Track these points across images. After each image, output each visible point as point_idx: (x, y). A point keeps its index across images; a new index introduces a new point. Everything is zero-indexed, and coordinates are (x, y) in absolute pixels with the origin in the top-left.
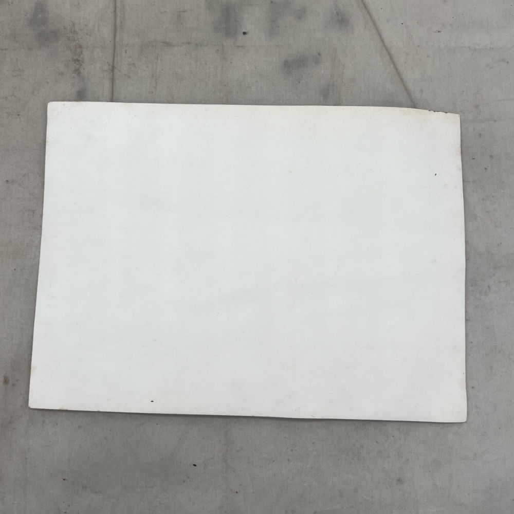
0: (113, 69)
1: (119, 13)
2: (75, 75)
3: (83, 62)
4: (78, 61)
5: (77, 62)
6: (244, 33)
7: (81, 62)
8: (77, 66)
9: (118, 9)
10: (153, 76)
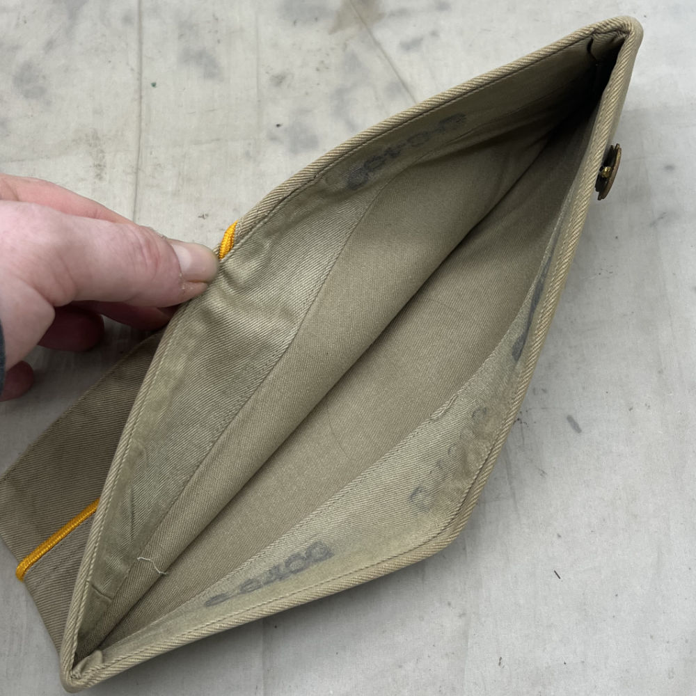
0: (137, 170)
1: (144, 117)
2: (97, 181)
3: (105, 166)
4: (100, 165)
5: (99, 168)
7: (102, 167)
8: (99, 172)
9: (143, 113)
10: (180, 174)
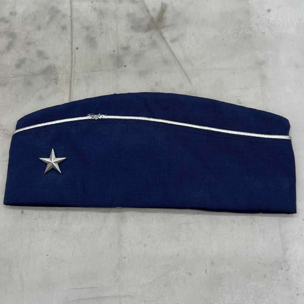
0: (71, 82)
1: (73, 61)
2: (55, 84)
6: (125, 66)
7: (57, 80)
9: (73, 59)
